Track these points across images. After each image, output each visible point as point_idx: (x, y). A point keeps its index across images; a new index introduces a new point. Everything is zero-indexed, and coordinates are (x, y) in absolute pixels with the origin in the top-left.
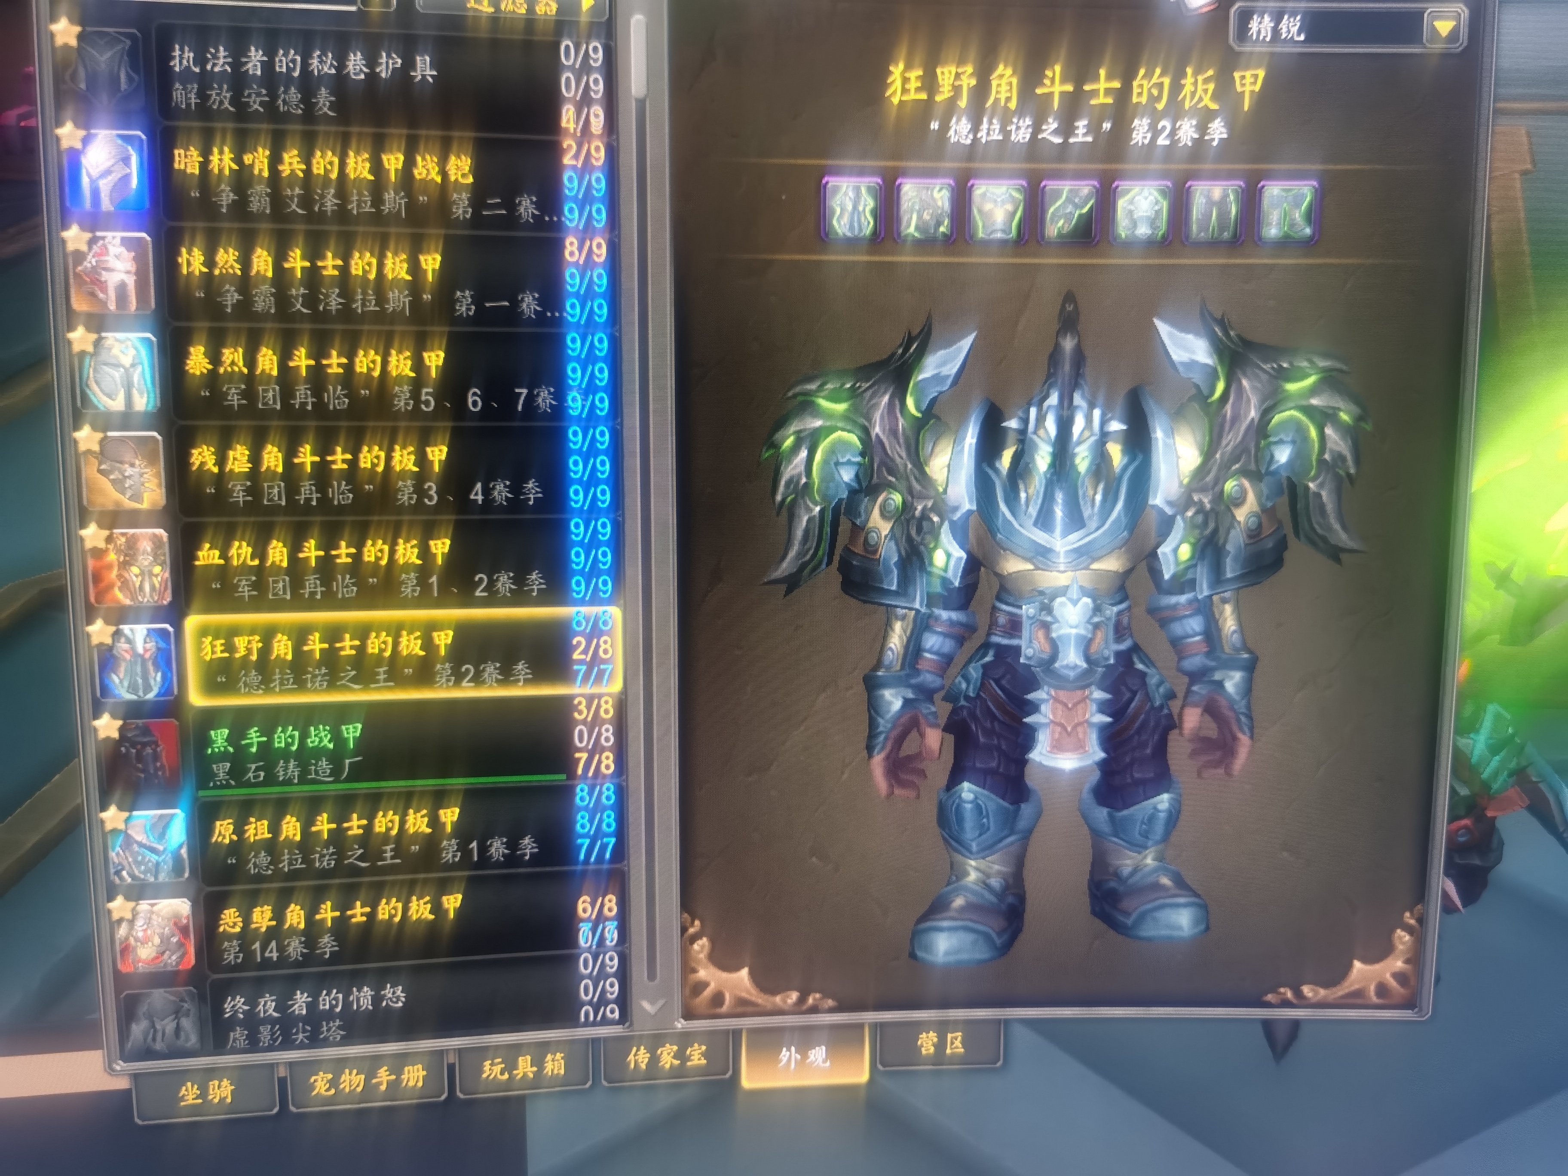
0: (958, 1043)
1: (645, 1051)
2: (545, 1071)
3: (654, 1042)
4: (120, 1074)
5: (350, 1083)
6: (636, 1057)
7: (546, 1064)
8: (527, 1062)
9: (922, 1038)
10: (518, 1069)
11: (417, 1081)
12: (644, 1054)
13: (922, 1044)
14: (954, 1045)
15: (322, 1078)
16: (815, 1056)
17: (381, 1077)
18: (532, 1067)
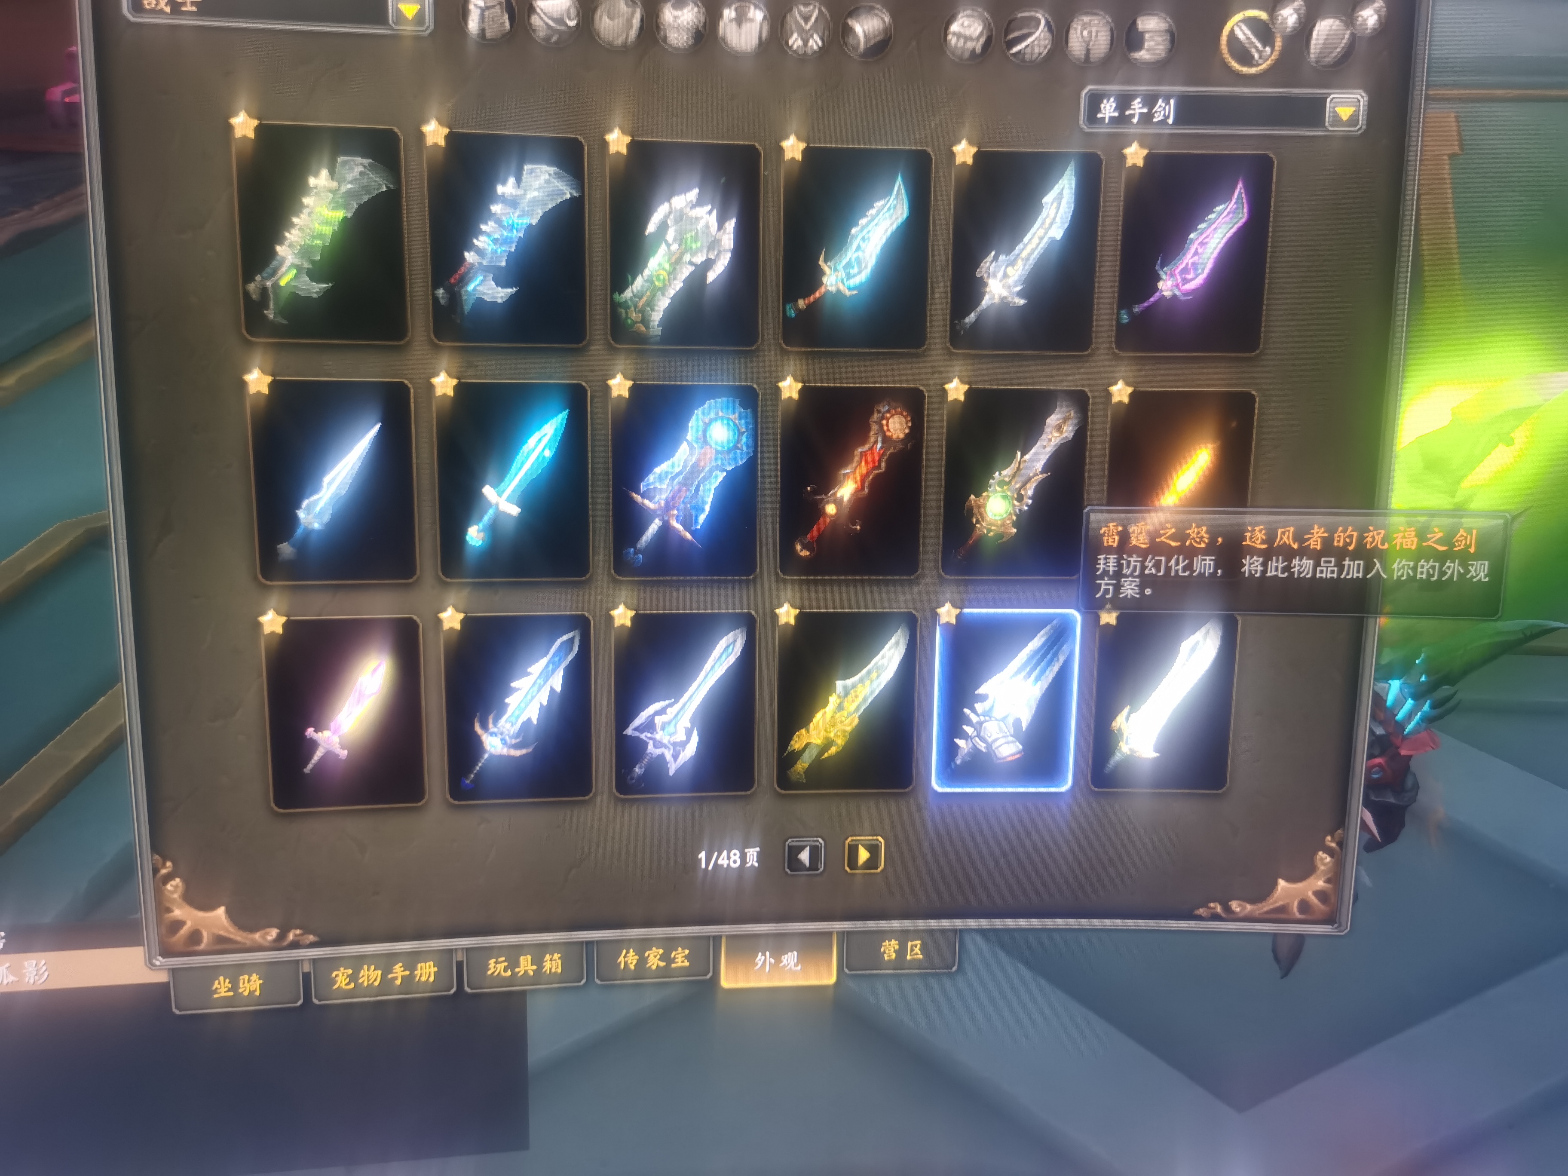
0: (917, 950)
1: (634, 954)
2: (544, 970)
3: (642, 946)
4: (160, 968)
5: (368, 978)
6: (626, 959)
7: (545, 964)
8: (527, 961)
9: (886, 946)
10: (519, 967)
11: (429, 977)
12: (633, 956)
13: (885, 950)
14: (914, 952)
15: (343, 973)
16: (787, 960)
17: (396, 973)
18: (531, 965)
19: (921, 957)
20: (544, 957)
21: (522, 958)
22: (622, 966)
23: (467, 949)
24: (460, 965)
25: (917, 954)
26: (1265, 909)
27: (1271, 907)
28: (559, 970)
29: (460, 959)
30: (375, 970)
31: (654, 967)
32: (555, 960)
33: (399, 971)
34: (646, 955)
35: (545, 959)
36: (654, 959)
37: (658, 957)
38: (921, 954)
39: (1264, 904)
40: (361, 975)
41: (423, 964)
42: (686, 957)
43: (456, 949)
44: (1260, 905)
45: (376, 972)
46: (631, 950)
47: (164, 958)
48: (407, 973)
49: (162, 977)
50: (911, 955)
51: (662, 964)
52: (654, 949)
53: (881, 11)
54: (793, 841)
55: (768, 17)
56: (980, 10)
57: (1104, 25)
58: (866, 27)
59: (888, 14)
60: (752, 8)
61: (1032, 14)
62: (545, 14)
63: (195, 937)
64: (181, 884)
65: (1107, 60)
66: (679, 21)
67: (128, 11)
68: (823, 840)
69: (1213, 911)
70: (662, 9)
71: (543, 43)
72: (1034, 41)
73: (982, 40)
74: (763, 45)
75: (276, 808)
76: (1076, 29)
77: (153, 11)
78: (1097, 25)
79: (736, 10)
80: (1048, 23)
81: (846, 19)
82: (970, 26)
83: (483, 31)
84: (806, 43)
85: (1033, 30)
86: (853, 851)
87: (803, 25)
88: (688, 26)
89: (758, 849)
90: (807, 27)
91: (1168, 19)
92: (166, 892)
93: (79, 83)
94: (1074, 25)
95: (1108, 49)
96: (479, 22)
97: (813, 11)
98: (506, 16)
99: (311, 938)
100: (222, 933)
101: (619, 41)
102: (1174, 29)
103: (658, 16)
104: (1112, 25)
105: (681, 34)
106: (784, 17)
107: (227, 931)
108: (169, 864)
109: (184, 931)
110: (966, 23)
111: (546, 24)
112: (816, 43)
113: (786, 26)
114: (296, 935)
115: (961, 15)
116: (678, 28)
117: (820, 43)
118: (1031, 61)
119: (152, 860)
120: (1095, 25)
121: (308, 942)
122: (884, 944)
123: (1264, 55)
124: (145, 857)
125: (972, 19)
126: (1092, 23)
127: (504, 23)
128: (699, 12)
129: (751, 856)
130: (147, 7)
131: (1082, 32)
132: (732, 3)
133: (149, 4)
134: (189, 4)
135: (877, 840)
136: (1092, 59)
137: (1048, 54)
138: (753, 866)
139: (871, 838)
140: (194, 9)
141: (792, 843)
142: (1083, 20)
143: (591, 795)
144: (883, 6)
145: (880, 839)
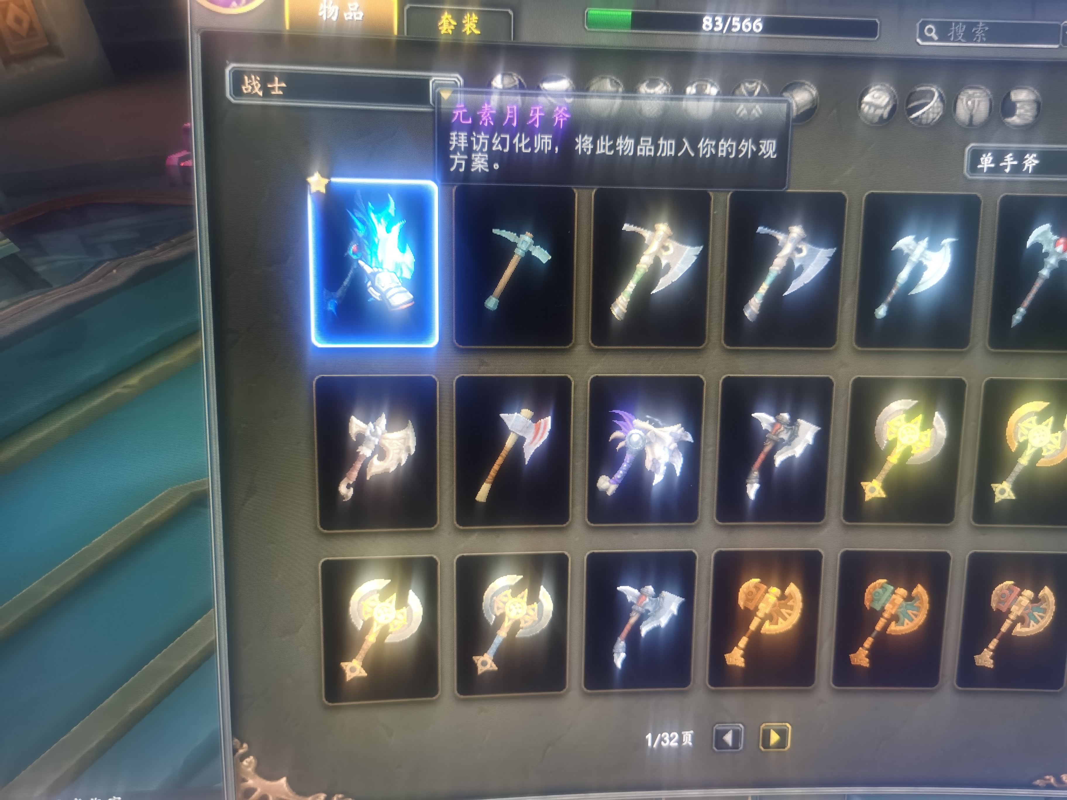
53: (810, 86)
54: (720, 726)
55: (721, 91)
56: (887, 85)
57: (985, 97)
58: (798, 99)
59: (815, 88)
60: (709, 86)
61: (928, 88)
62: (549, 94)
64: (253, 761)
65: (986, 124)
67: (230, 95)
68: (743, 725)
69: (1047, 782)
70: (639, 85)
72: (929, 109)
73: (889, 108)
75: (326, 702)
76: (962, 100)
77: (249, 95)
78: (979, 97)
79: (696, 87)
80: (940, 96)
81: (782, 92)
82: (879, 97)
85: (928, 101)
86: (766, 735)
89: (692, 732)
91: (1036, 91)
92: (242, 767)
93: (192, 151)
94: (961, 97)
95: (987, 115)
97: (756, 87)
100: (284, 797)
101: (605, 114)
102: (1040, 98)
103: (636, 93)
104: (991, 96)
107: (287, 795)
108: (245, 745)
109: (256, 795)
110: (877, 95)
112: (758, 112)
114: (338, 798)
115: (873, 88)
118: (927, 124)
119: (233, 742)
120: (977, 97)
124: (227, 741)
125: (881, 92)
126: (975, 95)
128: (669, 87)
129: (687, 737)
130: (245, 92)
131: (967, 103)
132: (694, 82)
133: (246, 89)
134: (277, 89)
135: (786, 726)
136: (974, 123)
137: (939, 119)
138: (688, 745)
139: (781, 724)
140: (281, 93)
141: (719, 728)
142: (968, 93)
143: (565, 690)
144: (812, 83)
145: (788, 725)
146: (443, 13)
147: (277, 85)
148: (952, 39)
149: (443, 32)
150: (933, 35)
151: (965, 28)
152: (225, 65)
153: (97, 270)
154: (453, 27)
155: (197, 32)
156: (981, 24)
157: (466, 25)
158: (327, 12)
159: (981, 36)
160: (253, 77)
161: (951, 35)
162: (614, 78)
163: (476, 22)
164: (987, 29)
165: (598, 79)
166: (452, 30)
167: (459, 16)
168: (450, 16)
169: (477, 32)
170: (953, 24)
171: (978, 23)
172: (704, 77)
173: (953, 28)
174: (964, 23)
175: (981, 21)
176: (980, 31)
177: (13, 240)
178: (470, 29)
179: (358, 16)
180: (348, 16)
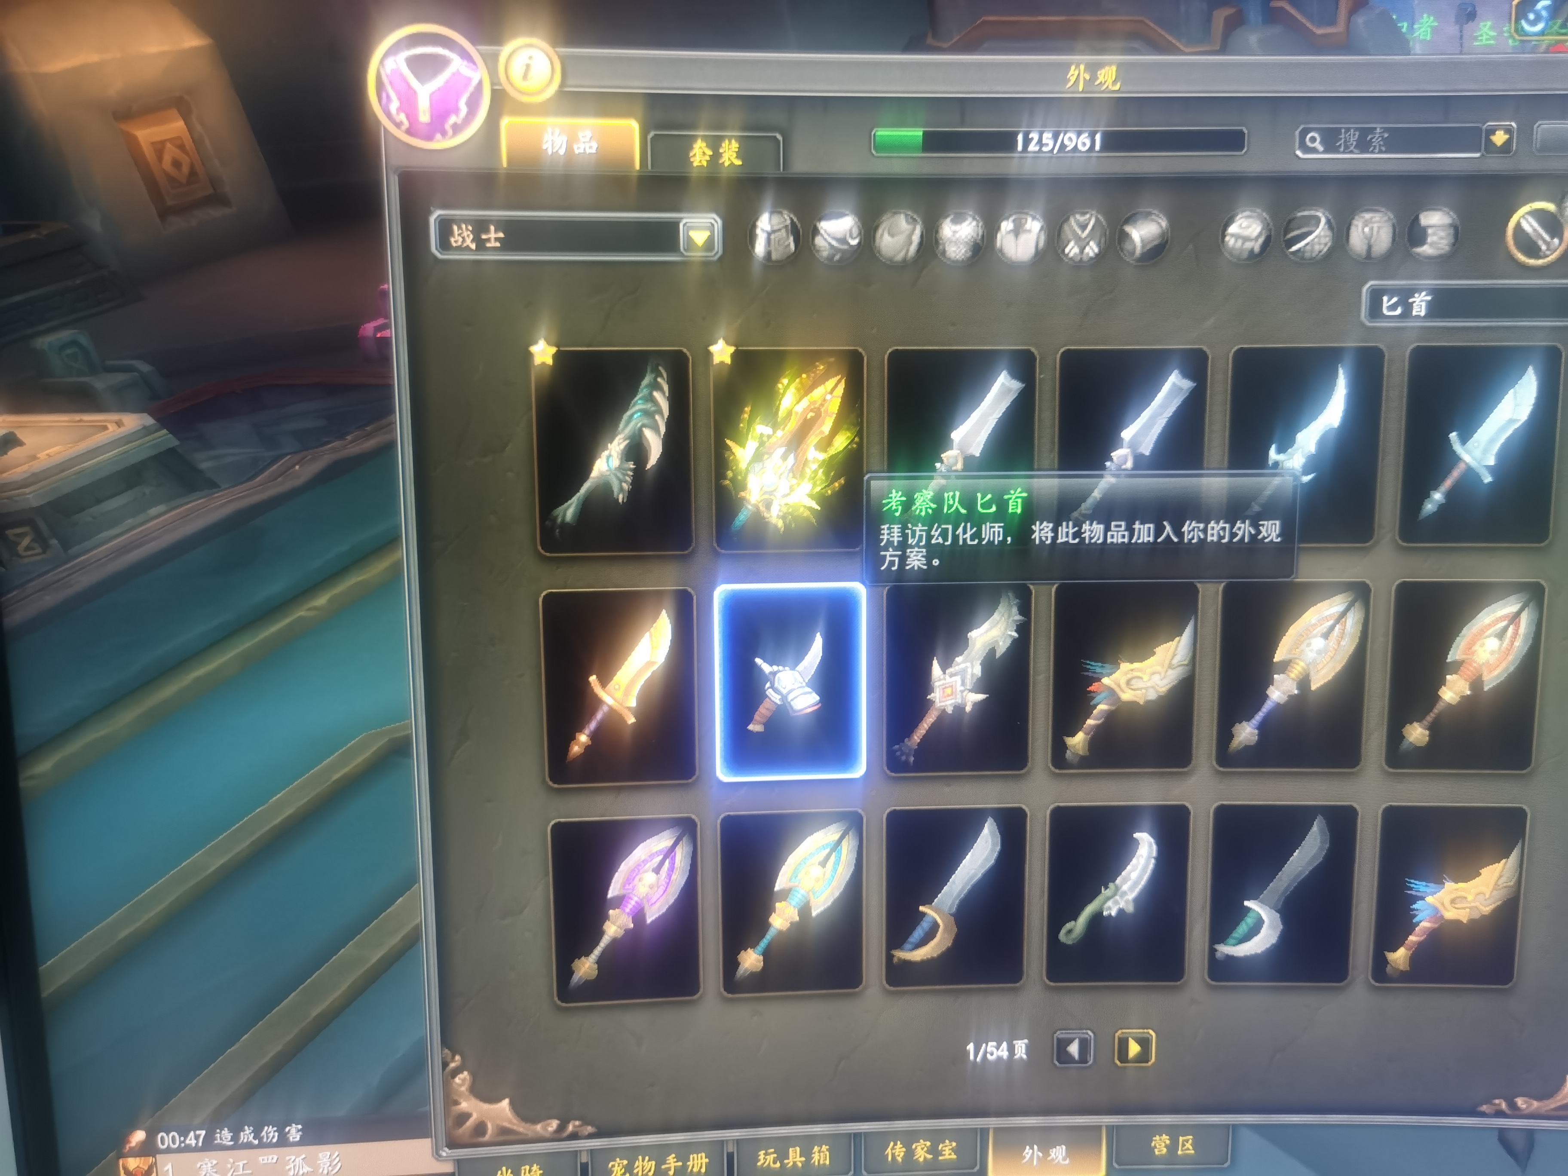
0: (1188, 1145)
1: (901, 1146)
2: (812, 1162)
3: (909, 1138)
4: (446, 1160)
5: (643, 1168)
6: (893, 1151)
7: (813, 1155)
8: (796, 1153)
9: (1155, 1140)
10: (788, 1159)
11: (701, 1167)
12: (901, 1148)
13: (1155, 1145)
14: (1186, 1147)
15: (619, 1164)
16: (1055, 1154)
17: (670, 1163)
18: (800, 1157)
19: (1193, 1152)
20: (814, 1148)
21: (791, 1149)
22: (890, 1158)
23: (737, 1140)
24: (730, 1156)
25: (1188, 1149)
26: (1553, 1106)
27: (1559, 1104)
28: (828, 1162)
29: (730, 1150)
30: (649, 1161)
31: (921, 1159)
32: (823, 1152)
33: (672, 1162)
34: (914, 1147)
35: (814, 1151)
36: (921, 1152)
37: (925, 1149)
38: (1194, 1149)
39: (1551, 1101)
40: (636, 1166)
41: (695, 1155)
42: (952, 1149)
43: (727, 1141)
44: (1546, 1102)
45: (650, 1163)
46: (899, 1143)
47: (450, 1149)
48: (680, 1164)
49: (448, 1168)
50: (1182, 1150)
51: (929, 1156)
52: (921, 1141)
53: (1158, 216)
54: (1062, 1033)
55: (1045, 226)
56: (1259, 211)
57: (1386, 221)
58: (1142, 233)
59: (1165, 219)
60: (1029, 220)
61: (1312, 213)
62: (829, 235)
63: (480, 1128)
64: (468, 1077)
65: (1388, 256)
66: (957, 235)
67: (436, 249)
68: (1093, 1032)
69: (1497, 1108)
70: (941, 224)
71: (826, 262)
72: (1314, 239)
73: (1261, 240)
74: (1040, 255)
75: (559, 1003)
76: (1357, 226)
77: (459, 248)
78: (1379, 222)
79: (1014, 221)
80: (1328, 222)
81: (1122, 225)
82: (1248, 227)
83: (769, 254)
84: (1082, 250)
85: (1313, 229)
86: (1123, 1045)
87: (1080, 232)
88: (966, 240)
89: (1026, 1041)
90: (1084, 235)
91: (1451, 213)
92: (454, 1085)
93: (390, 318)
94: (1355, 222)
95: (1390, 245)
96: (765, 246)
97: (1090, 219)
98: (791, 239)
99: (590, 1129)
100: (506, 1124)
101: (900, 257)
102: (1458, 223)
103: (937, 232)
104: (1395, 221)
105: (959, 247)
106: (1061, 227)
107: (511, 1122)
108: (457, 1058)
109: (470, 1123)
110: (1245, 224)
111: (830, 244)
112: (1093, 251)
113: (1063, 236)
114: (574, 1126)
115: (1240, 216)
116: (956, 242)
117: (1096, 250)
118: (1312, 259)
119: (442, 1054)
120: (1376, 222)
121: (587, 1133)
122: (1154, 1138)
123: (1552, 247)
124: (436, 1052)
125: (1251, 220)
126: (1374, 220)
127: (789, 245)
128: (978, 226)
129: (1020, 1048)
130: (454, 245)
131: (1363, 229)
132: (1010, 216)
133: (456, 242)
134: (493, 240)
135: (1148, 1033)
136: (1373, 255)
137: (1328, 250)
138: (1021, 1058)
139: (1141, 1031)
140: (498, 244)
141: (1061, 1036)
142: (1363, 217)
143: (861, 987)
144: (1160, 211)
145: (1151, 1032)
146: (696, 141)
147: (493, 236)
148: (1342, 149)
149: (695, 164)
150: (1317, 145)
151: (1359, 136)
152: (429, 213)
153: (275, 467)
154: (708, 158)
155: (394, 173)
156: (1378, 129)
157: (723, 155)
158: (553, 144)
159: (1380, 145)
160: (464, 226)
161: (1340, 145)
162: (909, 213)
163: (737, 150)
164: (1386, 135)
165: (889, 215)
166: (707, 161)
167: (715, 144)
168: (704, 144)
169: (738, 162)
170: (1343, 131)
171: (1375, 128)
172: (1022, 209)
173: (1343, 136)
174: (1356, 129)
175: (1378, 126)
176: (1377, 139)
177: (171, 432)
178: (729, 158)
179: (591, 147)
180: (578, 149)
